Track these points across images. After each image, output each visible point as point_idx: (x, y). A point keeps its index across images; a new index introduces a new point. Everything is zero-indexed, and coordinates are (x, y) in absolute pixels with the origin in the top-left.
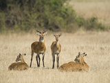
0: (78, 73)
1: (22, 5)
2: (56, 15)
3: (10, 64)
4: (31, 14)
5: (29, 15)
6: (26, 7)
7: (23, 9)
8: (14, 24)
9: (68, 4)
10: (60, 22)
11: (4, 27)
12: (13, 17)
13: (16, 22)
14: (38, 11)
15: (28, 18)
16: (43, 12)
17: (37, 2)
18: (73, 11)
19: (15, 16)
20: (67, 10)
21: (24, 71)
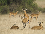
0: (39, 30)
1: (16, 3)
2: (30, 7)
3: (11, 27)
4: (20, 6)
5: (19, 7)
6: (18, 4)
7: (17, 4)
8: (13, 10)
9: (35, 2)
10: (32, 9)
11: (9, 11)
12: (12, 7)
13: (14, 10)
14: (23, 5)
15: (19, 8)
16: (25, 5)
17: (22, 2)
18: (37, 5)
19: (13, 7)
20: (34, 5)
21: (17, 30)
